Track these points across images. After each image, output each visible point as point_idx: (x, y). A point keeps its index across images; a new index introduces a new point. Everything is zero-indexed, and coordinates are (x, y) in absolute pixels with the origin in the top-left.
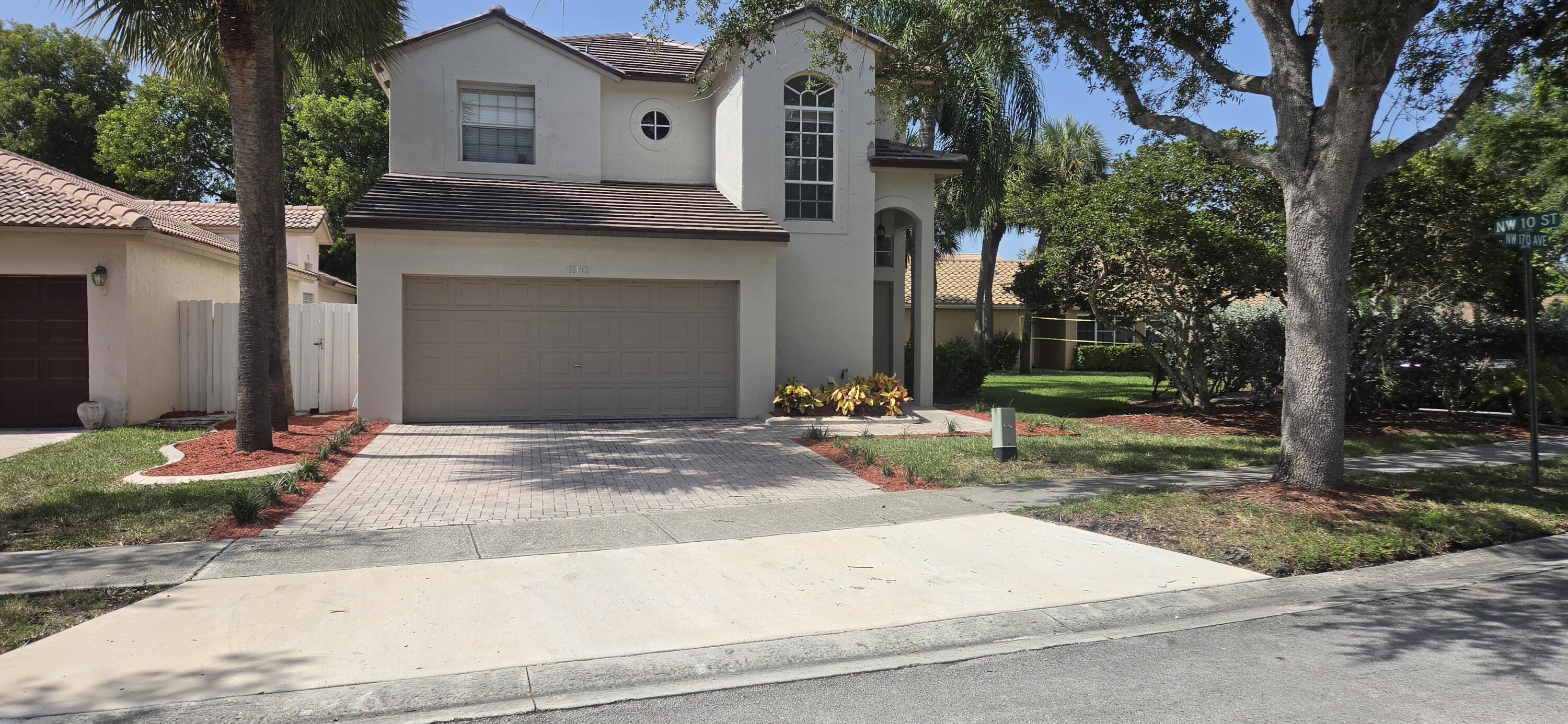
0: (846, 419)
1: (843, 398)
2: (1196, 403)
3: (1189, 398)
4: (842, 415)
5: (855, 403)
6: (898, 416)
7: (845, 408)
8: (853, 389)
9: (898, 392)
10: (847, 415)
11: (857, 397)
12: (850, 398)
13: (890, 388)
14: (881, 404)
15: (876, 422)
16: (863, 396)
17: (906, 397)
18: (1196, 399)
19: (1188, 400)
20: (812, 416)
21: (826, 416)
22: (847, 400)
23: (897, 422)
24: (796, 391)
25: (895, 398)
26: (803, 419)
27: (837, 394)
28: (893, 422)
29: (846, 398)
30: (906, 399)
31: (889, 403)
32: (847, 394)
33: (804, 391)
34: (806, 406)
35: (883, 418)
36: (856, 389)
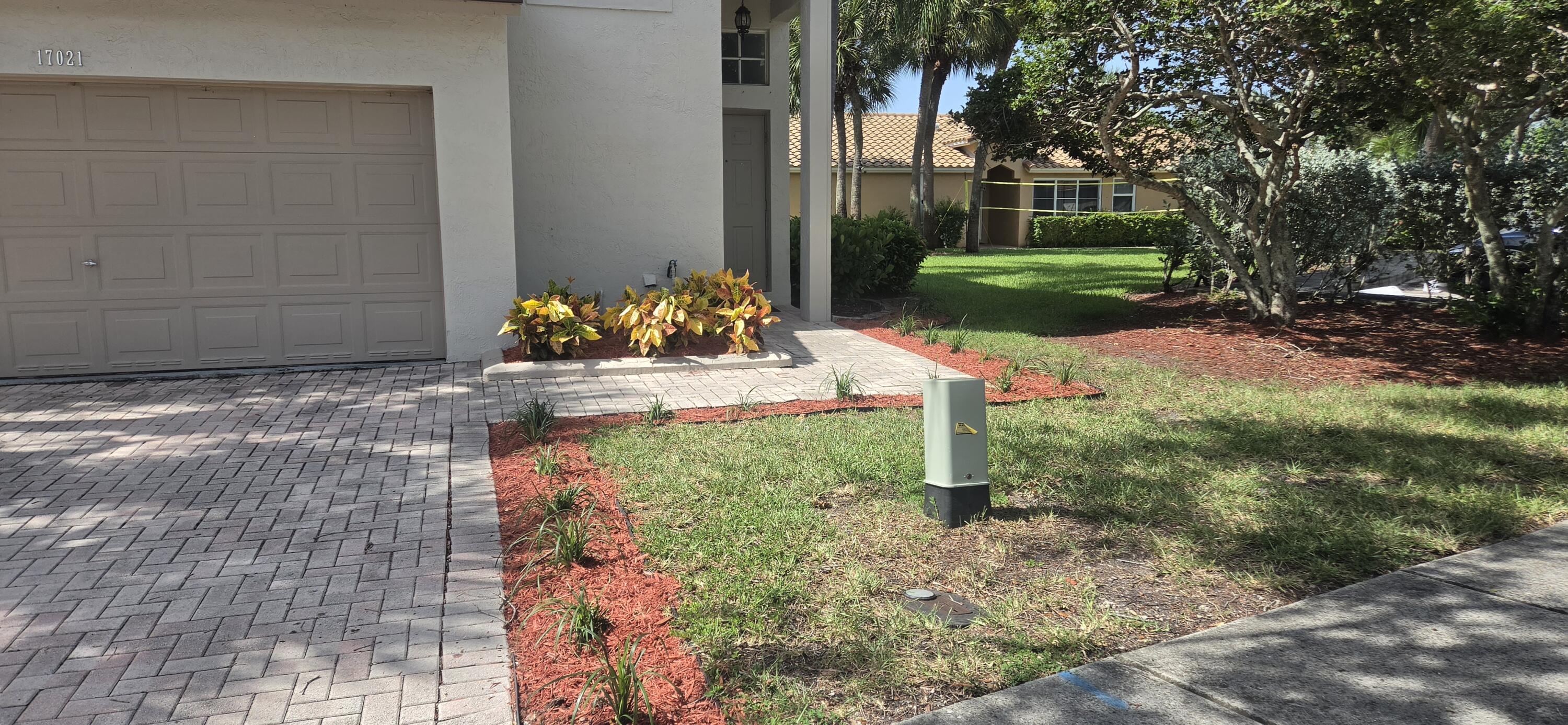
0: (645, 362)
1: (641, 322)
2: (1275, 310)
3: (1262, 300)
4: (640, 355)
5: (664, 332)
6: (751, 353)
7: (644, 341)
8: (663, 304)
9: (751, 308)
10: (649, 355)
11: (669, 319)
12: (654, 322)
13: (737, 299)
14: (719, 330)
15: (706, 367)
16: (681, 316)
17: (767, 316)
18: (1275, 301)
19: (1260, 304)
20: (580, 358)
21: (607, 357)
22: (649, 326)
23: (749, 366)
24: (543, 311)
25: (744, 319)
26: (559, 366)
27: (629, 315)
28: (741, 366)
29: (646, 321)
30: (766, 321)
31: (731, 329)
32: (650, 313)
33: (559, 310)
34: (563, 340)
35: (723, 359)
36: (669, 303)
